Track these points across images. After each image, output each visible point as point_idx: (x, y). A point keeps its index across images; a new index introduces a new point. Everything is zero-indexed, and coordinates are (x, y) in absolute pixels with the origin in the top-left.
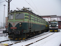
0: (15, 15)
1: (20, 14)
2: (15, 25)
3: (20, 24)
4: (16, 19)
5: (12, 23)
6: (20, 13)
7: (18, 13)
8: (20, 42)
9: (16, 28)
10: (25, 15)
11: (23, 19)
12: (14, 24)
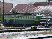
1: (10, 15)
4: (8, 18)
5: (6, 20)
11: (12, 18)
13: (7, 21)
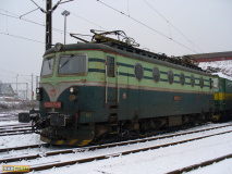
0: (57, 59)
1: (73, 55)
2: (57, 96)
3: (72, 90)
4: (59, 75)
6: (74, 52)
7: (67, 52)
8: (71, 152)
9: (59, 105)
10: (90, 60)
11: (83, 74)
12: (54, 90)
13: (54, 98)
